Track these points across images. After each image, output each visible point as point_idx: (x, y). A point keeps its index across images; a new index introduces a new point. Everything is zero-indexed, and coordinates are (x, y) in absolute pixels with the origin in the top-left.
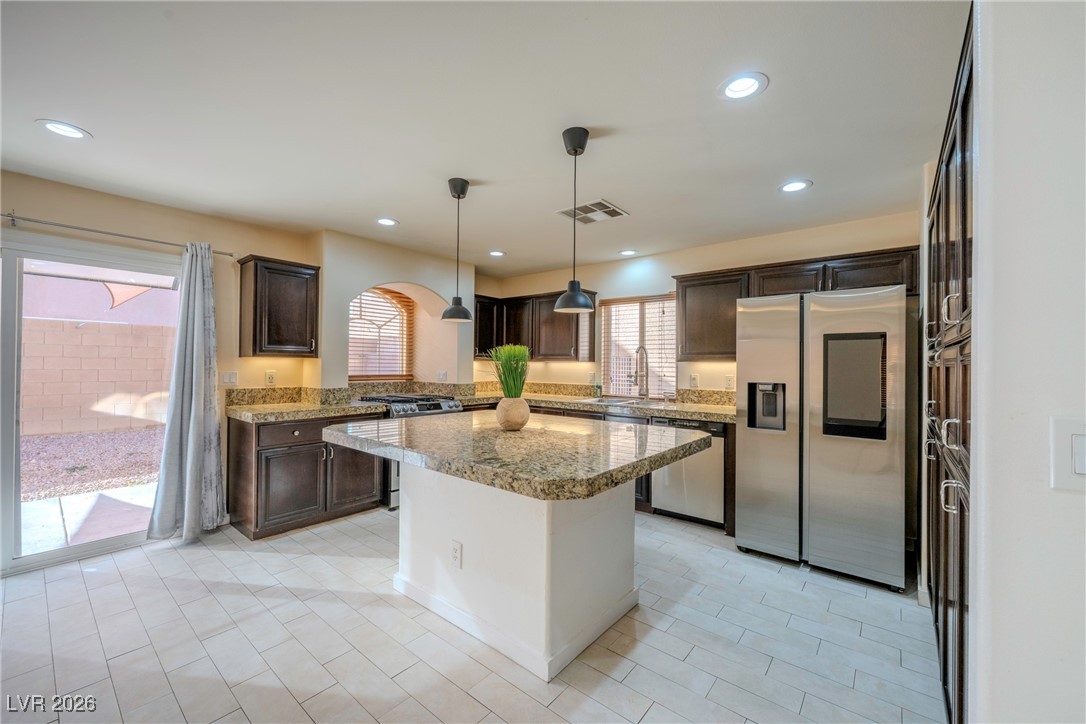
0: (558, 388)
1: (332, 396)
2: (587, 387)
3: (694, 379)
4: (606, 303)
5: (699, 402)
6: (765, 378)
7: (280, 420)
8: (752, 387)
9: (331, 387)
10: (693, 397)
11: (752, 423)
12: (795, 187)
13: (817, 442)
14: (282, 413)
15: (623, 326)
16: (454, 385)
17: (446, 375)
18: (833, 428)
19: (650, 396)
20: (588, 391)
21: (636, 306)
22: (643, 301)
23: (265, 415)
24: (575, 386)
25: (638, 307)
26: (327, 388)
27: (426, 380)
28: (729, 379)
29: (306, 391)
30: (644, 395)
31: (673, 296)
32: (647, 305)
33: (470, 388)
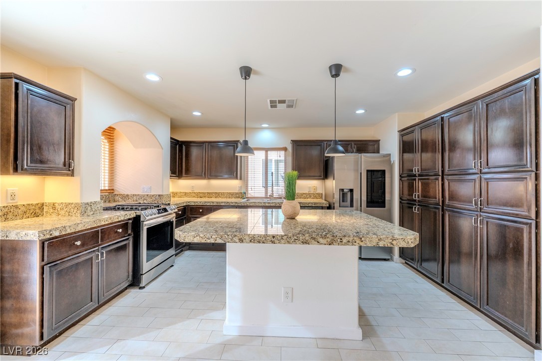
0: (217, 195)
1: (89, 208)
2: (237, 194)
7: (64, 233)
8: (342, 190)
9: (89, 201)
11: (340, 205)
12: (360, 111)
14: (65, 227)
15: (254, 163)
16: (159, 196)
17: (150, 188)
19: (274, 196)
20: (238, 196)
21: (263, 153)
22: (267, 150)
23: (50, 231)
24: (230, 193)
25: (264, 153)
26: (86, 201)
28: (310, 188)
29: (53, 206)
30: (272, 196)
31: (285, 149)
32: (269, 152)
33: (169, 196)
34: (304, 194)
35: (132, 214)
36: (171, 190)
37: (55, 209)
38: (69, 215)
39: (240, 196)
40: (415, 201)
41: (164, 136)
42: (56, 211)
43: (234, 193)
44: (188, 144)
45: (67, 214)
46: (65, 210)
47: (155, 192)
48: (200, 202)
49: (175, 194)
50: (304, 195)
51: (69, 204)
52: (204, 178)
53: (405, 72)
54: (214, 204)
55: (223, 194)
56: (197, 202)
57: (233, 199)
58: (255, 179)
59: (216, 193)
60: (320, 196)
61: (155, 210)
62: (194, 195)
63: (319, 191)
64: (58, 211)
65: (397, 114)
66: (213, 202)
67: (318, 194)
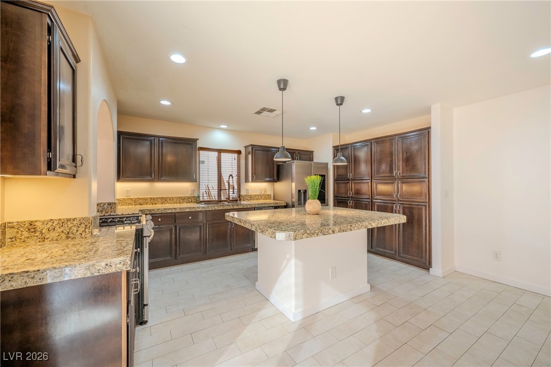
2: (189, 198)
3: (248, 190)
4: (200, 149)
5: (250, 200)
8: (299, 191)
10: (248, 198)
12: (313, 128)
15: (208, 164)
20: (190, 200)
21: (216, 154)
22: (220, 151)
24: (180, 198)
25: (217, 154)
29: (30, 226)
31: (239, 152)
32: (222, 154)
34: (256, 195)
37: (35, 232)
38: (68, 238)
39: (193, 201)
40: (349, 197)
42: (38, 234)
43: (185, 197)
45: (64, 236)
46: (60, 230)
48: (158, 210)
50: (257, 197)
51: (68, 220)
53: (367, 111)
54: (177, 211)
55: (171, 199)
56: (153, 210)
57: (185, 204)
58: (209, 181)
59: (162, 198)
60: (269, 197)
62: (130, 202)
63: (268, 193)
64: (41, 233)
65: (332, 134)
66: (175, 209)
67: (267, 195)
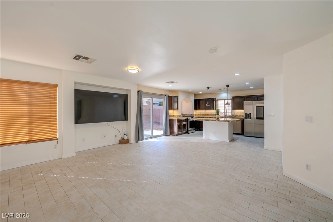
1: (180, 116)
3: (235, 113)
4: (217, 100)
6: (248, 112)
8: (246, 114)
11: (246, 118)
13: (255, 120)
15: (221, 105)
17: (189, 113)
18: (257, 118)
22: (225, 100)
24: (212, 115)
27: (184, 114)
28: (241, 113)
29: (175, 115)
30: (226, 115)
31: (231, 99)
33: (194, 115)
35: (187, 118)
36: (194, 114)
41: (192, 99)
44: (199, 100)
46: (177, 116)
47: (191, 114)
49: (196, 115)
50: (239, 115)
52: (204, 110)
55: (210, 115)
61: (191, 118)
62: (201, 115)
